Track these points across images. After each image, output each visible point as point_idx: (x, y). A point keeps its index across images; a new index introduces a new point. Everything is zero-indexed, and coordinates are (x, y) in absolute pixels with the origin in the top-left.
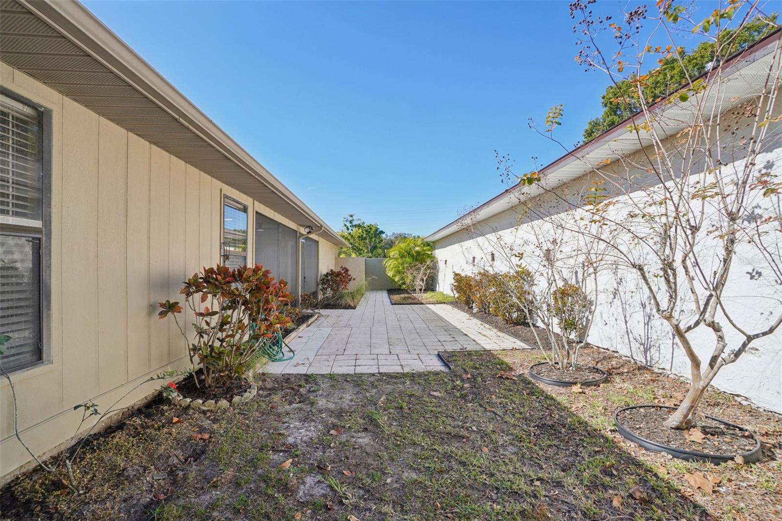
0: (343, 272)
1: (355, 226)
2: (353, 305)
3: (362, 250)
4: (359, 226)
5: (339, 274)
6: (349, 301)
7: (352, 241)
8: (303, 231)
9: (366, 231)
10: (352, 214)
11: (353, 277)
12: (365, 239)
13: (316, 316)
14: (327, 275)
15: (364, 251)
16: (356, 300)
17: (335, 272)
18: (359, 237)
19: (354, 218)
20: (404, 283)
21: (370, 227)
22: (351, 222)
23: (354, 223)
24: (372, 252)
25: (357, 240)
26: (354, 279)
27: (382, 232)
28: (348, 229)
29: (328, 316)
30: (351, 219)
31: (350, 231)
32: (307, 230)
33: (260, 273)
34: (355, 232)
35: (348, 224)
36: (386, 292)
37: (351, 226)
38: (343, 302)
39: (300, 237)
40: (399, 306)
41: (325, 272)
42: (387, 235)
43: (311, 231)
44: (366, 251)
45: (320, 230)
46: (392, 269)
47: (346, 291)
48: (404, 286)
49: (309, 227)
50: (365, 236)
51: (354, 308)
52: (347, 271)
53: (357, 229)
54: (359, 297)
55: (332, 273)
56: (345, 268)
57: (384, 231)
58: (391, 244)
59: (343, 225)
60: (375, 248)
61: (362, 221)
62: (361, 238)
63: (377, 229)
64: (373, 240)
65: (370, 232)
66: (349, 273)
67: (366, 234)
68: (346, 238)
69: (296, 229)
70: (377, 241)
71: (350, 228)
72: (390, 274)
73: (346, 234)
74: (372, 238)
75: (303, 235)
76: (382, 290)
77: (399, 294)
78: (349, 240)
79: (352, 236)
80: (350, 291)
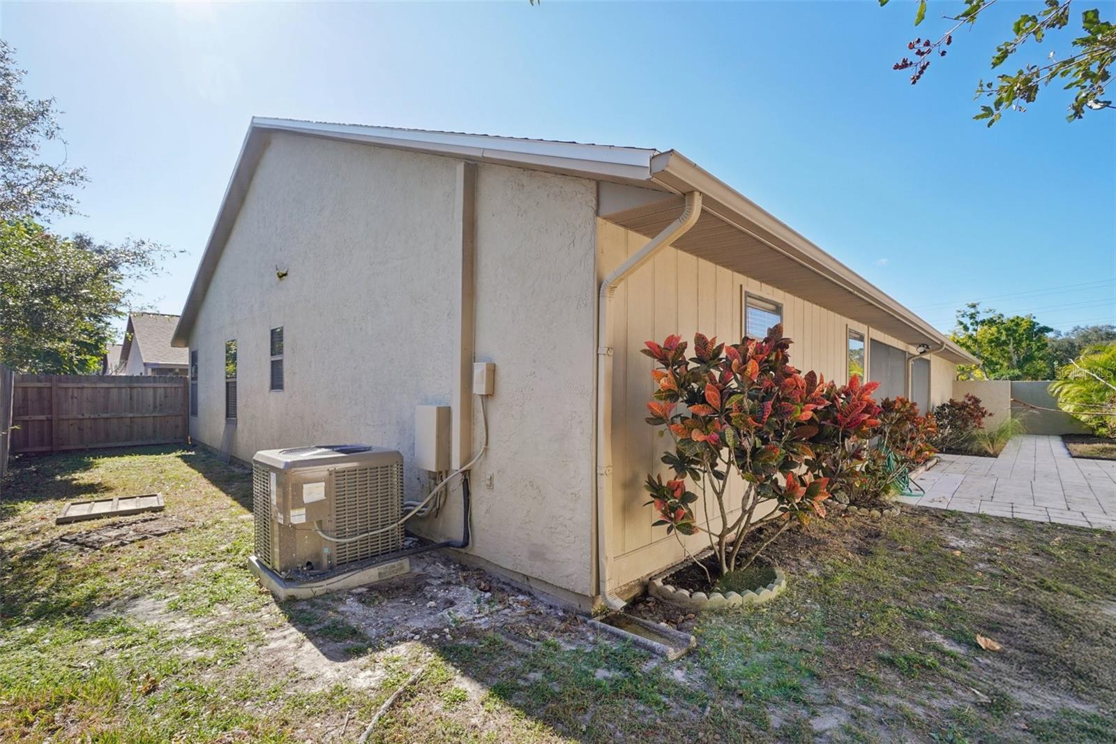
0: (969, 403)
1: (983, 322)
2: (992, 452)
3: (997, 364)
4: (991, 322)
5: (963, 407)
6: (986, 445)
7: (975, 348)
8: (914, 350)
9: (1007, 330)
10: (975, 302)
11: (990, 411)
12: (1005, 343)
13: (935, 461)
14: (943, 407)
15: (1002, 365)
16: (997, 446)
17: (957, 404)
18: (991, 341)
19: (979, 308)
20: (1104, 425)
21: (1017, 322)
22: (972, 316)
23: (979, 318)
24: (1020, 367)
25: (986, 346)
26: (991, 415)
27: (1047, 330)
28: (966, 328)
29: (953, 462)
30: (973, 311)
31: (970, 332)
32: (921, 349)
33: (908, 405)
34: (980, 332)
35: (967, 321)
36: (1060, 438)
37: (972, 324)
38: (975, 447)
39: (909, 359)
40: (1091, 460)
41: (938, 404)
42: (1059, 334)
43: (927, 350)
44: (1006, 364)
45: (939, 349)
46: (1073, 399)
47: (980, 431)
48: (1103, 430)
49: (923, 345)
50: (1004, 338)
51: (995, 456)
52: (977, 401)
53: (986, 327)
54: (1003, 441)
55: (953, 404)
56: (972, 397)
57: (1050, 326)
58: (1069, 351)
59: (956, 323)
60: (1029, 358)
61: (998, 312)
62: (996, 343)
63: (1033, 325)
64: (1024, 344)
65: (1016, 331)
66: (981, 405)
67: (1007, 335)
68: (962, 345)
69: (904, 349)
70: (1034, 347)
71: (971, 328)
72: (1068, 408)
73: (962, 336)
74: (1021, 341)
75: (914, 356)
76: (1048, 435)
77: (1088, 443)
78: (968, 347)
79: (975, 341)
80: (987, 432)
